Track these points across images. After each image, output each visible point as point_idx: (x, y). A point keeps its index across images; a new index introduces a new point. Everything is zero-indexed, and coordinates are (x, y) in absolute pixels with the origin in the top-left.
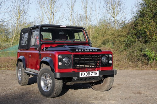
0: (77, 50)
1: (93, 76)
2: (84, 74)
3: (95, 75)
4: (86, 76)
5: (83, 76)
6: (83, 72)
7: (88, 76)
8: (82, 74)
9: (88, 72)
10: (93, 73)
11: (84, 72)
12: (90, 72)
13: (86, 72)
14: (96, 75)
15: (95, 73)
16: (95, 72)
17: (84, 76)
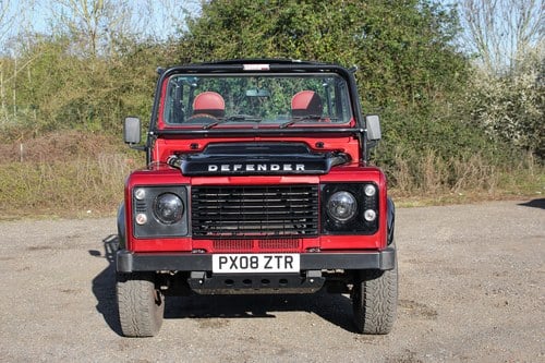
0: (212, 169)
1: (275, 270)
2: (234, 261)
3: (282, 270)
4: (240, 271)
5: (226, 269)
6: (228, 256)
7: (249, 270)
8: (223, 260)
9: (249, 256)
10: (274, 261)
11: (234, 256)
12: (261, 257)
13: (239, 256)
14: (289, 270)
15: (282, 261)
16: (284, 255)
17: (234, 270)
